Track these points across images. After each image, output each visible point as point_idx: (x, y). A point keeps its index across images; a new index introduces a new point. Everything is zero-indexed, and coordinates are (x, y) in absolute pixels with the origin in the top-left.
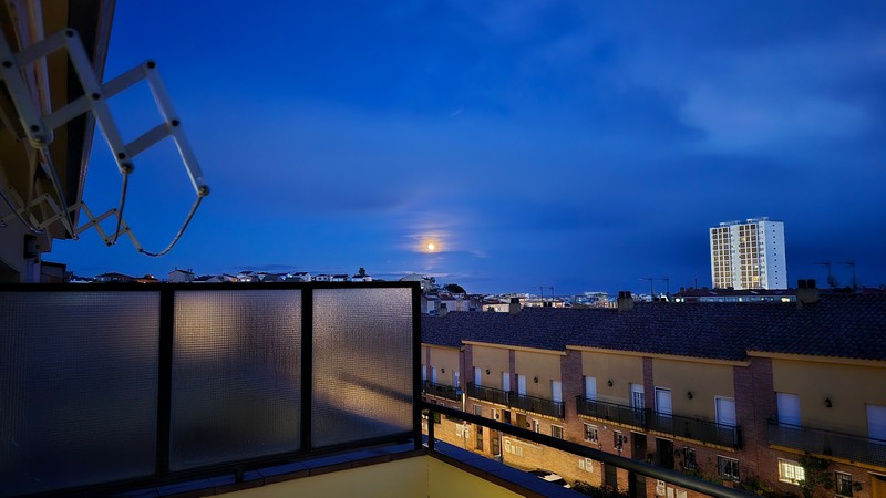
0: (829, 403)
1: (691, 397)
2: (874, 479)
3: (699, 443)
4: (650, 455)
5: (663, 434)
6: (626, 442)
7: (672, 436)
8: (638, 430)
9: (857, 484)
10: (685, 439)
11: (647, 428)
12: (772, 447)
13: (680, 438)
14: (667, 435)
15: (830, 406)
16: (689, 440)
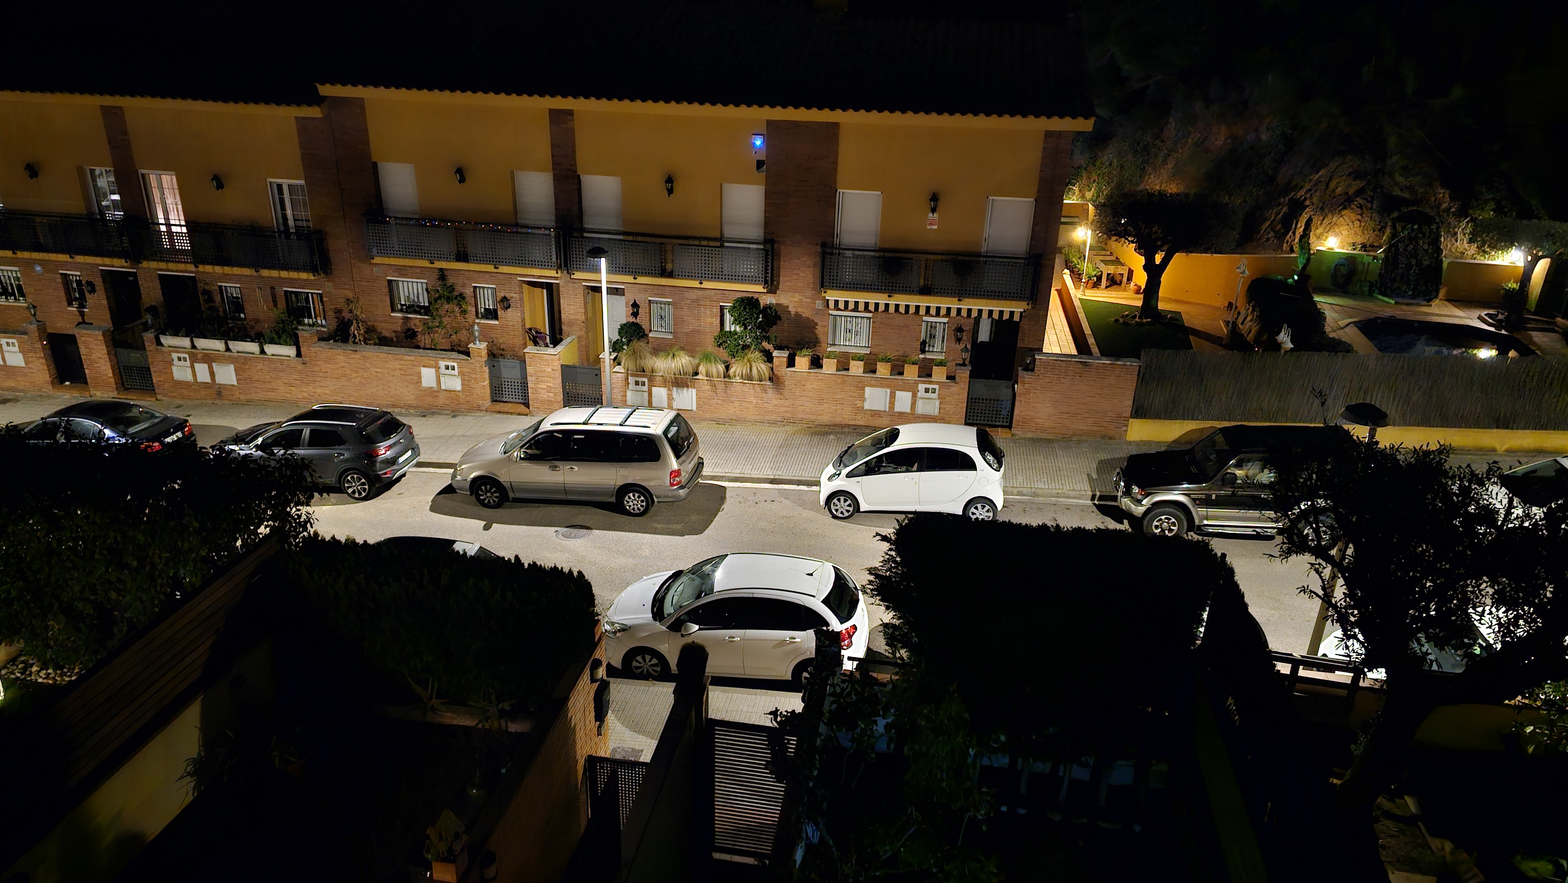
0: (461, 174)
1: (220, 186)
2: (525, 286)
3: (246, 271)
4: (152, 310)
5: (171, 266)
6: (93, 290)
7: (191, 267)
8: (118, 265)
9: (504, 299)
10: (218, 269)
11: (135, 256)
12: (377, 260)
13: (209, 268)
14: (182, 266)
15: (462, 180)
16: (227, 270)
